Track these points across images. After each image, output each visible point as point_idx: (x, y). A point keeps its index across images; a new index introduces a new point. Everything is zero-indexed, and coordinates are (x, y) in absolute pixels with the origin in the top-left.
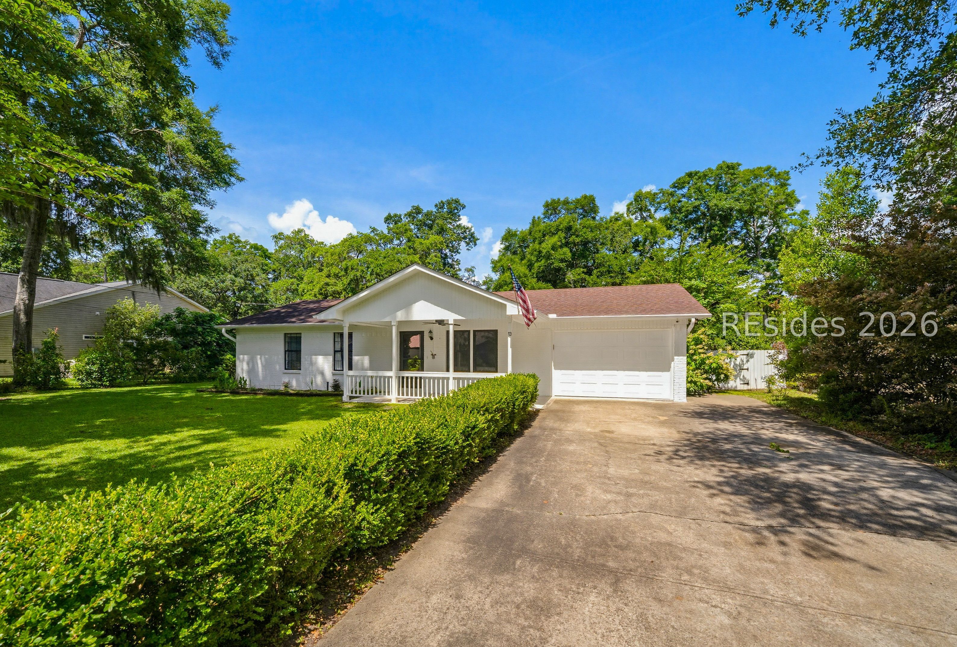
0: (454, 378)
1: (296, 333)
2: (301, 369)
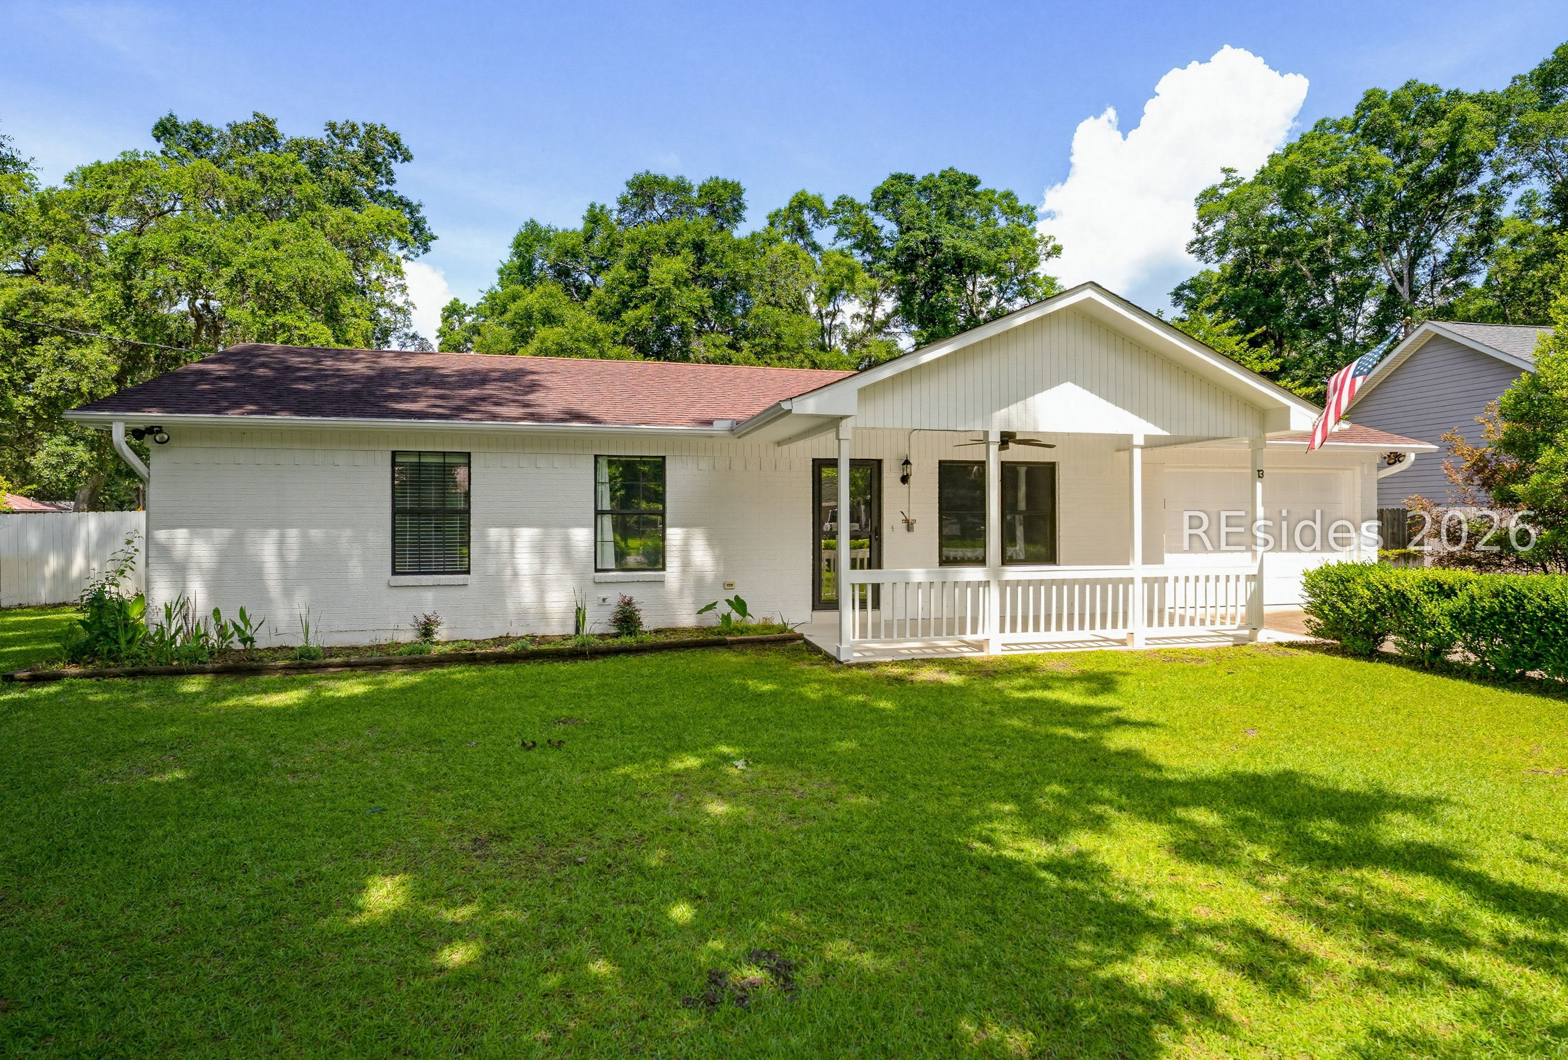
0: (1145, 580)
1: (444, 454)
2: (469, 571)
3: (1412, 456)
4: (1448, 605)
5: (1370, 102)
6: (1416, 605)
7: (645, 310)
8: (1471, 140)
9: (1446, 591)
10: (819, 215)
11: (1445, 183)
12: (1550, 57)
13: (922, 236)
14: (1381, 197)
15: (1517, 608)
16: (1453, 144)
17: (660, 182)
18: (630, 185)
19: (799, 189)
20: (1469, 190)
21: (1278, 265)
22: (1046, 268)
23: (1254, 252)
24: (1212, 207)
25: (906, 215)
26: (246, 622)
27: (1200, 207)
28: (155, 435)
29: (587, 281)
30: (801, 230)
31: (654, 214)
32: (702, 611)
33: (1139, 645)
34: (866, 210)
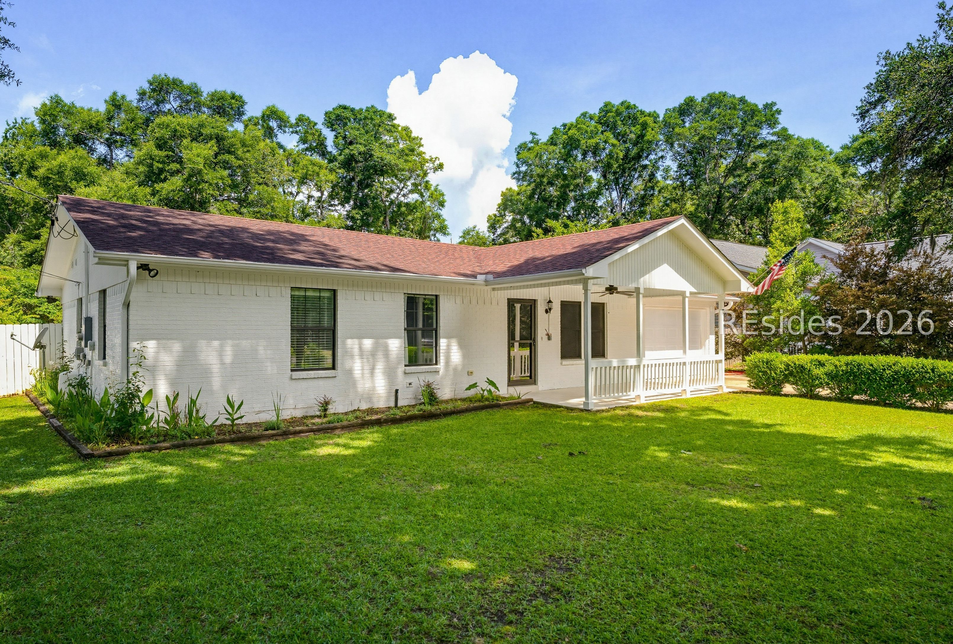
1: (320, 290)
2: (334, 368)
3: (732, 303)
5: (606, 109)
6: (809, 371)
9: (821, 364)
10: (283, 123)
11: (638, 157)
12: (682, 102)
13: (362, 149)
14: (612, 161)
15: (858, 369)
17: (176, 83)
20: (646, 162)
21: (553, 191)
22: (433, 178)
23: (541, 183)
24: (525, 154)
25: (351, 134)
26: (232, 405)
27: (518, 153)
28: (150, 271)
29: (102, 149)
30: (269, 133)
31: (168, 106)
32: (469, 389)
33: (688, 396)
34: (320, 126)
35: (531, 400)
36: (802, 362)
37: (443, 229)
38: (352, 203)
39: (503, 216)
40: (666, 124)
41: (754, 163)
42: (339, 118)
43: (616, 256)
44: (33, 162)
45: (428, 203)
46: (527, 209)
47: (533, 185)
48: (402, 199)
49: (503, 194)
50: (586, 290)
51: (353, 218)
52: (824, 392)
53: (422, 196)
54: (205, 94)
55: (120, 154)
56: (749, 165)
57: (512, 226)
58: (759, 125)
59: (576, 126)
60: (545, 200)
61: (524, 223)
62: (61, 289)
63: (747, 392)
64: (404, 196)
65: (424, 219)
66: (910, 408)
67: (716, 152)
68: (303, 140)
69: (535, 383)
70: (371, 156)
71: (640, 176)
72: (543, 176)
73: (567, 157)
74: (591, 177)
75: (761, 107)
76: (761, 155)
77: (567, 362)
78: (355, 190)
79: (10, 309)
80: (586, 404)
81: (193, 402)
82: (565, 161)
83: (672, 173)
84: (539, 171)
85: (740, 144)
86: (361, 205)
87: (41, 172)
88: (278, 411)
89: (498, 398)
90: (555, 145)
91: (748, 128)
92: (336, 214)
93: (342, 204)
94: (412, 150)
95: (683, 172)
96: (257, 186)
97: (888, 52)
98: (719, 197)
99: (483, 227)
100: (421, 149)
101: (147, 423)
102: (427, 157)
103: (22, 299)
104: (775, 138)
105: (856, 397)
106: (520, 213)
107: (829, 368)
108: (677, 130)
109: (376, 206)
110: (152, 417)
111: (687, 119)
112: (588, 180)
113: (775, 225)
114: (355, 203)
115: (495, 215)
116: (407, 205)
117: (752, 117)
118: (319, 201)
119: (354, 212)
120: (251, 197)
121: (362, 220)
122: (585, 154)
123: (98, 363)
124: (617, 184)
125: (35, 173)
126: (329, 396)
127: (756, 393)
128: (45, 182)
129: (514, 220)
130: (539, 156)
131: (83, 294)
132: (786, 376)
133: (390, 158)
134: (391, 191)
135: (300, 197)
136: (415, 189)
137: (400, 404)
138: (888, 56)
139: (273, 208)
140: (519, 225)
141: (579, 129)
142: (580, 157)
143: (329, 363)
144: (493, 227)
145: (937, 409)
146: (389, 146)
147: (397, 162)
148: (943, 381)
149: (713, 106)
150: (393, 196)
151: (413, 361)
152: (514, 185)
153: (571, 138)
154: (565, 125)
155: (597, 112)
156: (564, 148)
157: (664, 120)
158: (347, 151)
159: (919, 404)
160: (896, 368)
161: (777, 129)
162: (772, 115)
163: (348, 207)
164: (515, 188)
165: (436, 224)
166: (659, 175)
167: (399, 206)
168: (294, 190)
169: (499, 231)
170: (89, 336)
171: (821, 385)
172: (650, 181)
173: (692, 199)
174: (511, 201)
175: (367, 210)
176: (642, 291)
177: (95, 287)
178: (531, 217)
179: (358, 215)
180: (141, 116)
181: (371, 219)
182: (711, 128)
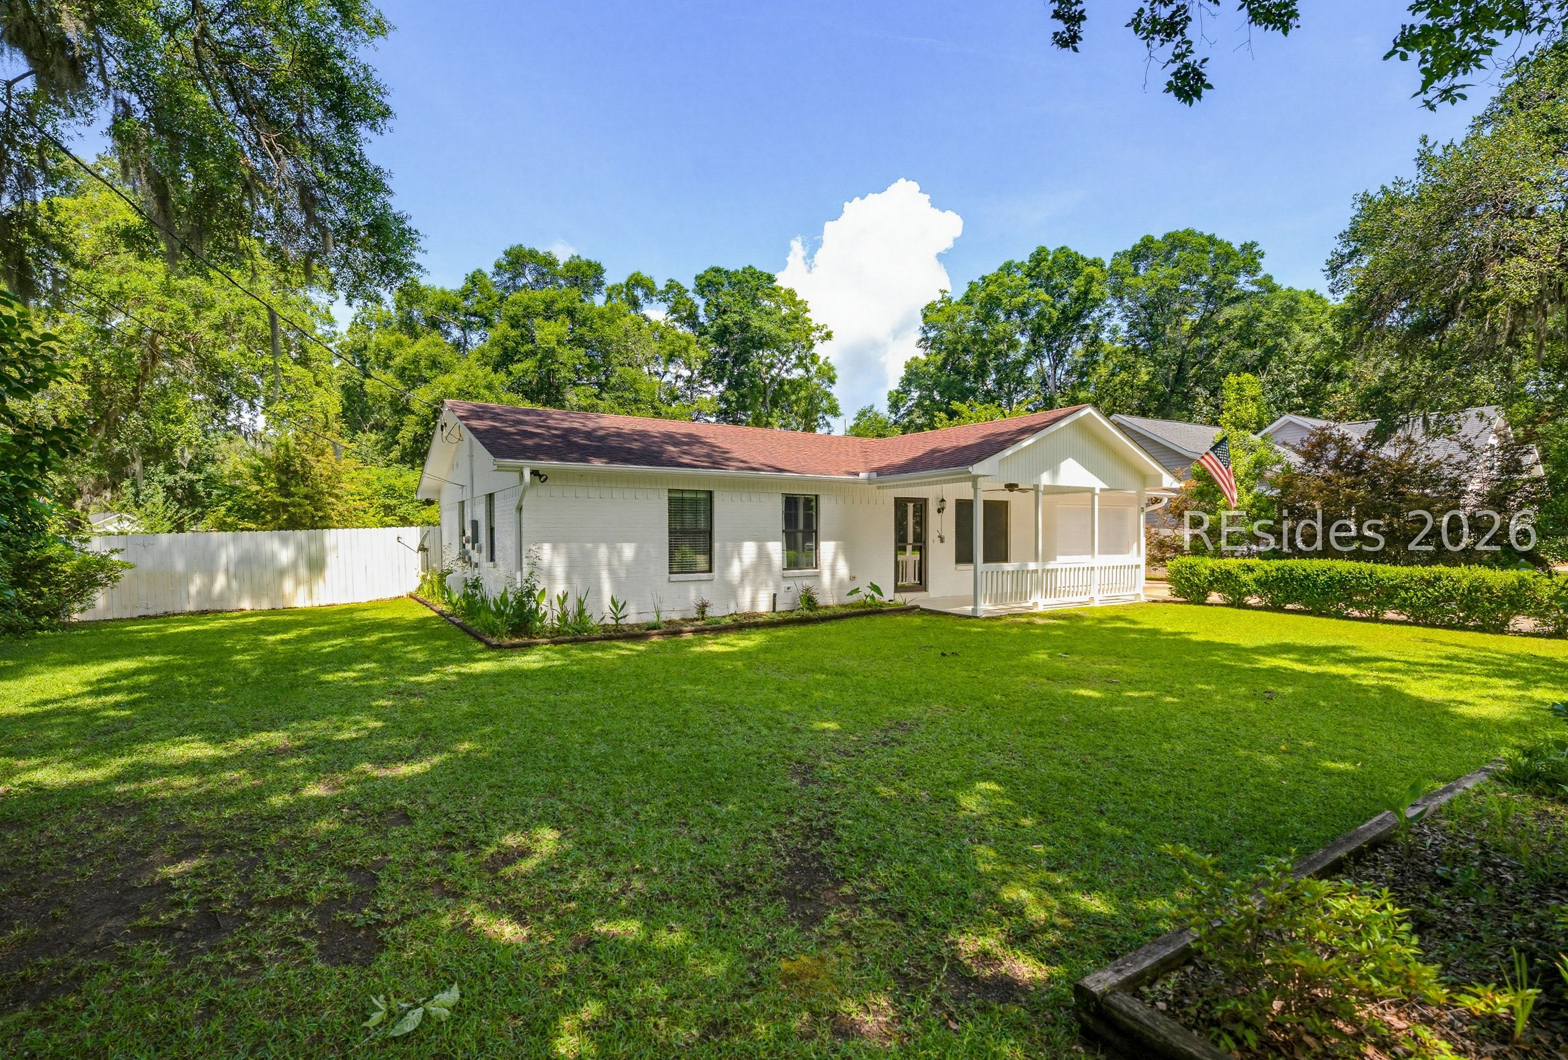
1: (696, 492)
2: (710, 570)
3: (1166, 500)
4: (1251, 575)
5: (1039, 257)
6: (1237, 577)
7: (529, 364)
8: (1096, 291)
9: (1250, 569)
10: (650, 291)
11: (1078, 316)
12: (1138, 242)
13: (737, 318)
14: (1043, 322)
16: (1086, 293)
17: (533, 254)
18: (506, 253)
19: (635, 270)
20: (1088, 321)
21: (970, 360)
22: (821, 350)
23: (955, 349)
24: (933, 316)
25: (724, 300)
26: (616, 606)
27: (925, 316)
28: (540, 476)
29: (456, 333)
30: (635, 304)
31: (524, 281)
32: (850, 594)
33: (1097, 604)
34: (690, 295)
35: (918, 607)
36: (1229, 567)
37: (834, 410)
38: (726, 382)
39: (907, 392)
40: (1114, 273)
41: (1227, 320)
42: (710, 283)
43: (1008, 452)
44: (389, 352)
45: (815, 380)
46: (936, 384)
47: (943, 354)
48: (785, 375)
49: (908, 366)
50: (975, 487)
51: (727, 401)
52: (1253, 600)
53: (807, 371)
54: (561, 262)
55: (474, 338)
56: (1221, 322)
57: (920, 405)
58: (1235, 273)
59: (995, 280)
60: (958, 373)
61: (933, 400)
62: (439, 491)
63: (1165, 602)
64: (787, 371)
65: (810, 399)
66: (1347, 618)
67: (1177, 306)
68: (673, 311)
69: (925, 589)
70: (749, 325)
71: (1079, 339)
72: (957, 343)
73: (987, 317)
74: (1018, 341)
75: (1237, 247)
76: (1237, 311)
77: (962, 567)
78: (728, 367)
79: (372, 511)
80: (975, 610)
81: (580, 602)
82: (984, 323)
83: (1120, 334)
84: (950, 336)
85: (1209, 294)
86: (735, 384)
87: (398, 361)
88: (658, 613)
89: (882, 604)
90: (971, 304)
91: (1222, 277)
92: (708, 397)
93: (714, 383)
94: (796, 318)
95: (1135, 332)
96: (618, 369)
97: (1365, 194)
98: (1180, 364)
99: (883, 408)
100: (807, 315)
101: (541, 620)
102: (813, 325)
103: (382, 500)
104: (1255, 289)
105: (1289, 606)
106: (927, 388)
107: (1258, 573)
108: (1127, 280)
109: (754, 385)
110: (545, 614)
111: (1142, 265)
112: (1013, 345)
113: (1226, 405)
114: (730, 383)
115: (898, 392)
116: (791, 382)
117: (1227, 262)
118: (689, 380)
119: (728, 393)
120: (613, 380)
121: (737, 402)
122: (1008, 315)
123: (486, 565)
124: (1049, 349)
125: (391, 363)
126: (706, 599)
127: (1176, 602)
128: (401, 374)
129: (920, 397)
130: (951, 318)
131: (466, 496)
132: (1211, 583)
133: (770, 328)
134: (772, 366)
135: (668, 378)
136: (801, 363)
137: (778, 609)
138: (1366, 199)
139: (637, 391)
140: (927, 403)
141: (1001, 285)
142: (1002, 317)
143: (705, 566)
144: (895, 406)
145: (1376, 619)
146: (768, 314)
147: (778, 332)
148: (1382, 587)
149: (1174, 248)
150: (774, 372)
151: (792, 564)
152: (921, 354)
153: (990, 296)
154: (983, 278)
155: (1026, 260)
156: (982, 307)
157: (1111, 268)
158: (719, 321)
159: (1356, 613)
160: (1332, 573)
161: (1260, 275)
162: (1253, 260)
163: (721, 387)
164: (923, 357)
165: (825, 404)
166: (1104, 336)
167: (781, 384)
168: (661, 370)
169: (902, 411)
170: (475, 539)
171: (1249, 593)
172: (1091, 345)
173: (1147, 366)
174: (916, 374)
175: (744, 390)
176: (1042, 488)
177: (481, 490)
178: (941, 394)
179: (732, 396)
180: (496, 292)
181: (748, 401)
182: (1172, 277)
